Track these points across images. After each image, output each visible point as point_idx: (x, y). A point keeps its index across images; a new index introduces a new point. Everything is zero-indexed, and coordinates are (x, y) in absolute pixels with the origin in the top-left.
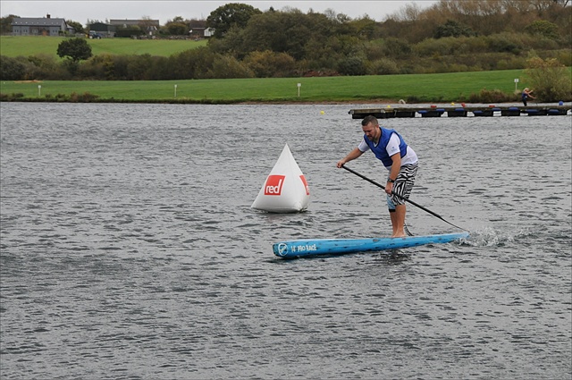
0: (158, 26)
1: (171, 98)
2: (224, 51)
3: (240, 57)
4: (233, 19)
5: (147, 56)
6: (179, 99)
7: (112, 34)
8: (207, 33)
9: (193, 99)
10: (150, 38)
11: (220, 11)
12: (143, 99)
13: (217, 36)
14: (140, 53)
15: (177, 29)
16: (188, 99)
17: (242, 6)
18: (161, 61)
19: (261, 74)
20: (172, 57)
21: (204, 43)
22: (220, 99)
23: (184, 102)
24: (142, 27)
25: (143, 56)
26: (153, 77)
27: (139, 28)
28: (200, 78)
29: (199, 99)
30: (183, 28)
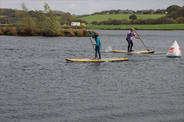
0: (154, 11)
1: (156, 29)
2: (170, 17)
3: (174, 19)
4: (173, 9)
5: (151, 19)
6: (158, 29)
7: (142, 13)
8: (166, 13)
9: (161, 29)
10: (152, 14)
11: (170, 7)
12: (149, 29)
13: (169, 13)
14: (149, 18)
15: (158, 12)
16: (160, 29)
17: (176, 6)
18: (154, 20)
19: (179, 23)
20: (157, 19)
21: (165, 15)
22: (168, 29)
23: (159, 30)
24: (150, 11)
25: (149, 19)
26: (152, 24)
27: (149, 12)
28: (164, 24)
29: (163, 29)
30: (160, 12)
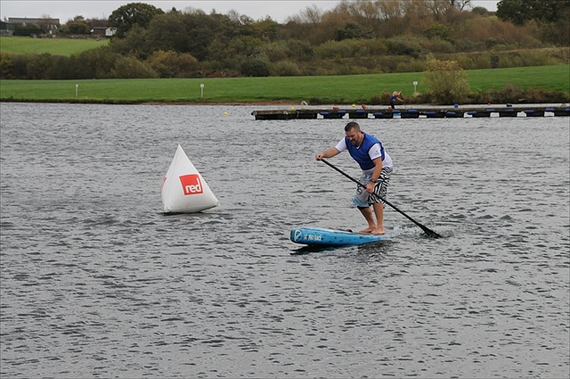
0: (58, 25)
1: (72, 98)
2: (125, 52)
3: (143, 57)
4: (135, 19)
5: (47, 55)
6: (80, 99)
7: (11, 32)
8: (109, 32)
9: (95, 98)
10: (50, 37)
11: (121, 11)
12: (43, 98)
13: (119, 35)
14: (40, 52)
15: (78, 28)
16: (90, 98)
17: (145, 6)
18: (62, 60)
19: (164, 75)
20: (73, 57)
21: (106, 43)
22: (123, 99)
23: (85, 102)
24: (42, 25)
25: (42, 55)
26: (54, 77)
27: (39, 27)
28: (102, 78)
29: (101, 99)
30: (84, 27)
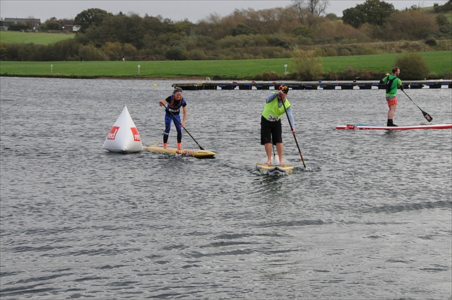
0: (40, 24)
1: (49, 74)
2: (85, 42)
3: (98, 46)
4: (93, 19)
5: (32, 44)
6: (54, 74)
7: (6, 28)
8: (75, 29)
9: (64, 74)
10: (34, 31)
11: (83, 14)
12: (28, 74)
13: (82, 31)
14: (27, 42)
15: (53, 26)
16: (61, 74)
17: (100, 11)
18: (42, 48)
19: (113, 58)
20: (49, 45)
21: (72, 36)
22: (84, 75)
23: (57, 77)
24: (28, 24)
25: (28, 44)
26: (36, 59)
27: (25, 24)
28: (70, 60)
29: (69, 75)
30: (58, 25)
